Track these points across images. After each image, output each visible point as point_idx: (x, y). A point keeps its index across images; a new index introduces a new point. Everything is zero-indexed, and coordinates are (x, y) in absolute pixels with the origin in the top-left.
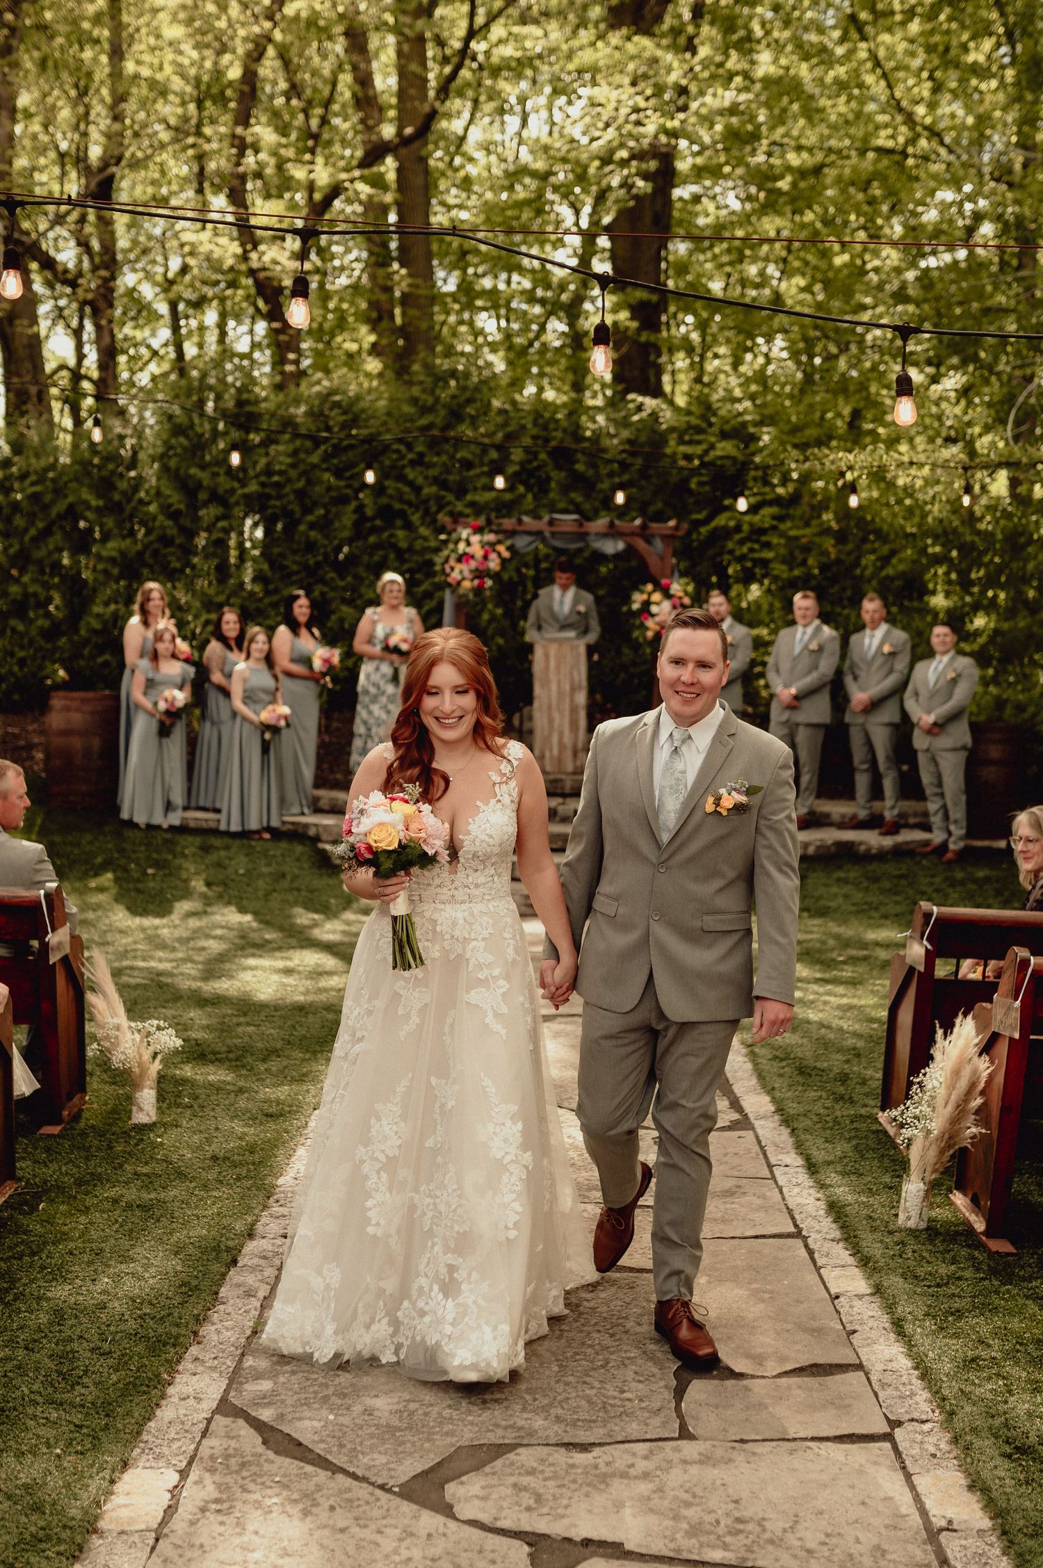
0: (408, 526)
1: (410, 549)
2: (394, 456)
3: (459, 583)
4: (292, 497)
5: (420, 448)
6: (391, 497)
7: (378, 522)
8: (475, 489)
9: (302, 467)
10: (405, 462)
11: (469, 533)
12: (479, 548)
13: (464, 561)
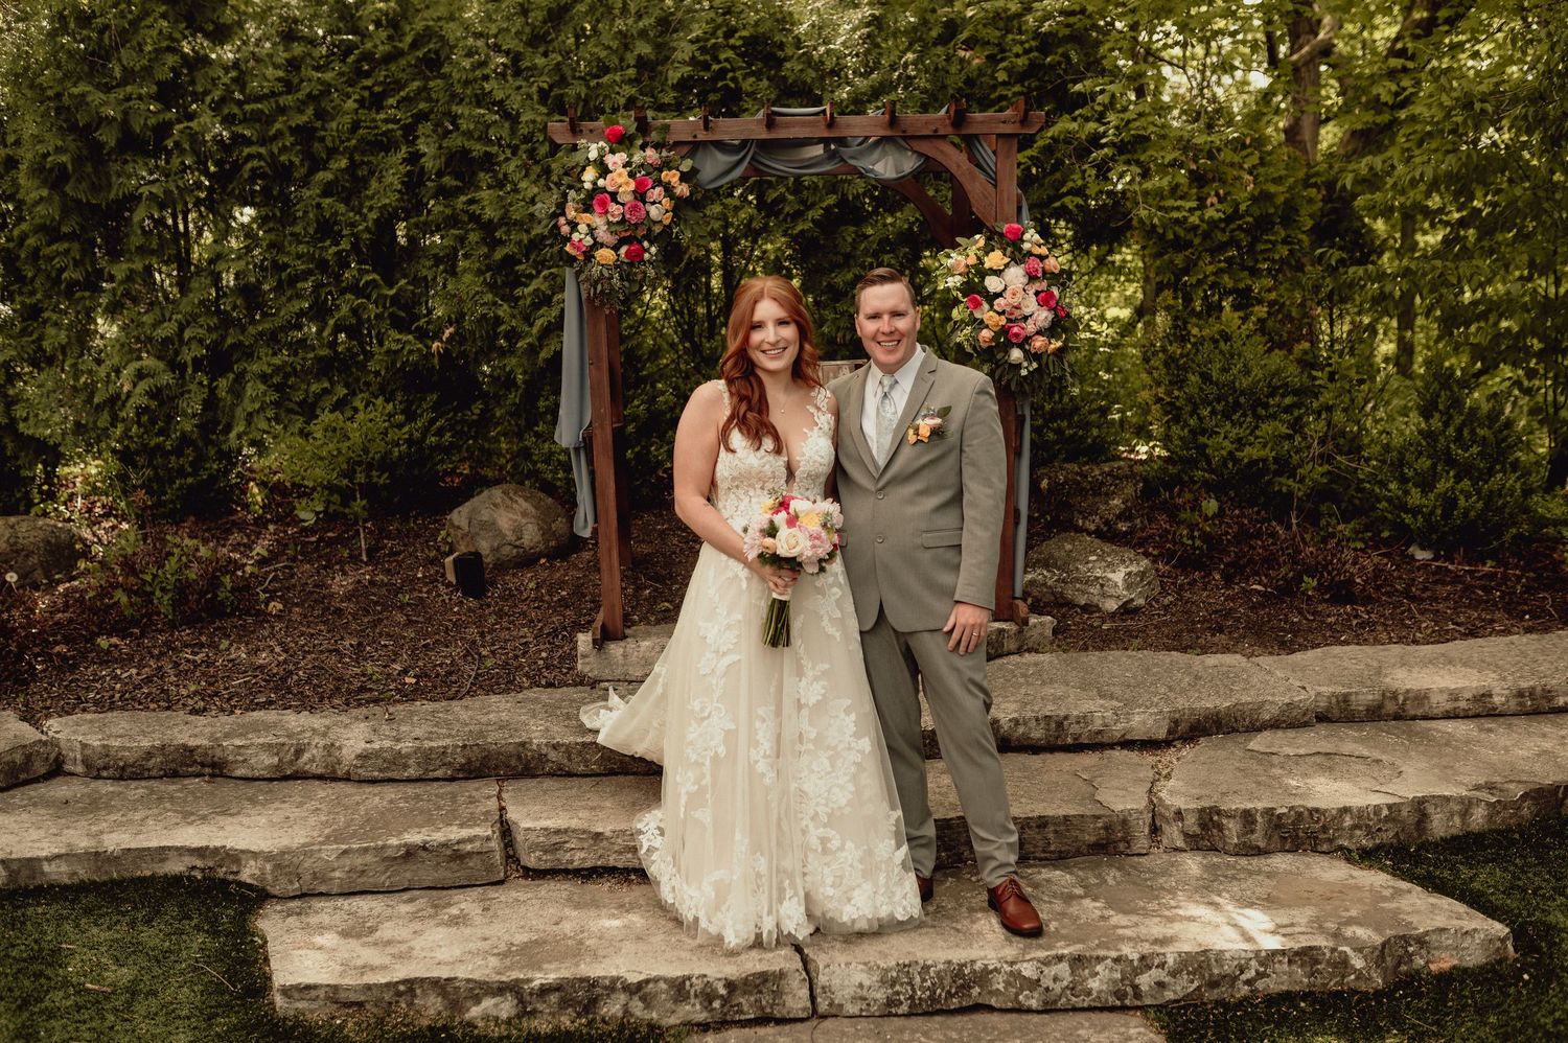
0: (501, 182)
1: (503, 222)
2: (466, 63)
3: (589, 255)
4: (289, 140)
5: (509, 43)
6: (468, 134)
7: (447, 180)
8: (615, 110)
9: (306, 88)
11: (603, 148)
12: (625, 178)
13: (596, 207)
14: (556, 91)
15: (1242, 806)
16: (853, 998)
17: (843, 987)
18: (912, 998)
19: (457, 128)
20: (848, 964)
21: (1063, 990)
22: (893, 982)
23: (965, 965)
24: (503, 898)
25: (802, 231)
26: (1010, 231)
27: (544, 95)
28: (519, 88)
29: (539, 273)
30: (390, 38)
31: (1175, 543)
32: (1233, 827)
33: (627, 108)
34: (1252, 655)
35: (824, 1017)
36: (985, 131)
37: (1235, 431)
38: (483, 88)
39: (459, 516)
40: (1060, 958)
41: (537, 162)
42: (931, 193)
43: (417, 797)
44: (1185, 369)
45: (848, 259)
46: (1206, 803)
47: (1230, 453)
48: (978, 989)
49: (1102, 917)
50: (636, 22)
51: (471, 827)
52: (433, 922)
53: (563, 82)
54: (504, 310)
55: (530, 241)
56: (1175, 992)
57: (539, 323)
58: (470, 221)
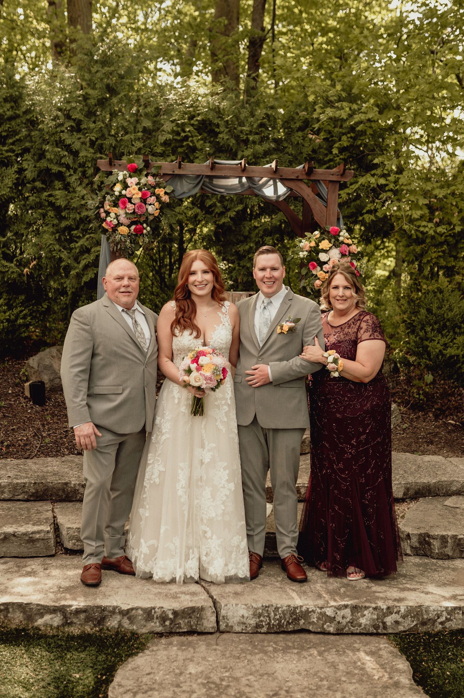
0: (66, 187)
1: (67, 207)
3: (115, 229)
5: (76, 115)
6: (50, 161)
7: (38, 184)
8: (130, 154)
10: (63, 129)
11: (125, 175)
12: (137, 191)
13: (120, 205)
14: (99, 142)
15: (441, 533)
16: (239, 623)
17: (234, 617)
18: (269, 624)
19: (45, 158)
20: (237, 605)
21: (347, 623)
22: (260, 615)
23: (297, 608)
24: (54, 564)
25: (224, 223)
26: (333, 230)
27: (92, 143)
28: (80, 138)
29: (84, 236)
30: (12, 107)
31: (409, 397)
32: (436, 544)
33: (136, 153)
34: (448, 457)
35: (223, 632)
36: (324, 179)
37: (443, 340)
38: (60, 138)
39: (33, 361)
40: (346, 606)
41: (88, 178)
42: (292, 207)
43: (9, 509)
44: (419, 306)
45: (246, 239)
46: (422, 531)
47: (440, 351)
48: (303, 621)
49: (368, 587)
50: (144, 109)
51: (38, 525)
52: (17, 575)
53: (103, 137)
54: (64, 255)
55: (81, 218)
56: (404, 627)
57: (83, 263)
58: (49, 205)
